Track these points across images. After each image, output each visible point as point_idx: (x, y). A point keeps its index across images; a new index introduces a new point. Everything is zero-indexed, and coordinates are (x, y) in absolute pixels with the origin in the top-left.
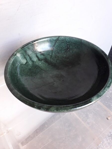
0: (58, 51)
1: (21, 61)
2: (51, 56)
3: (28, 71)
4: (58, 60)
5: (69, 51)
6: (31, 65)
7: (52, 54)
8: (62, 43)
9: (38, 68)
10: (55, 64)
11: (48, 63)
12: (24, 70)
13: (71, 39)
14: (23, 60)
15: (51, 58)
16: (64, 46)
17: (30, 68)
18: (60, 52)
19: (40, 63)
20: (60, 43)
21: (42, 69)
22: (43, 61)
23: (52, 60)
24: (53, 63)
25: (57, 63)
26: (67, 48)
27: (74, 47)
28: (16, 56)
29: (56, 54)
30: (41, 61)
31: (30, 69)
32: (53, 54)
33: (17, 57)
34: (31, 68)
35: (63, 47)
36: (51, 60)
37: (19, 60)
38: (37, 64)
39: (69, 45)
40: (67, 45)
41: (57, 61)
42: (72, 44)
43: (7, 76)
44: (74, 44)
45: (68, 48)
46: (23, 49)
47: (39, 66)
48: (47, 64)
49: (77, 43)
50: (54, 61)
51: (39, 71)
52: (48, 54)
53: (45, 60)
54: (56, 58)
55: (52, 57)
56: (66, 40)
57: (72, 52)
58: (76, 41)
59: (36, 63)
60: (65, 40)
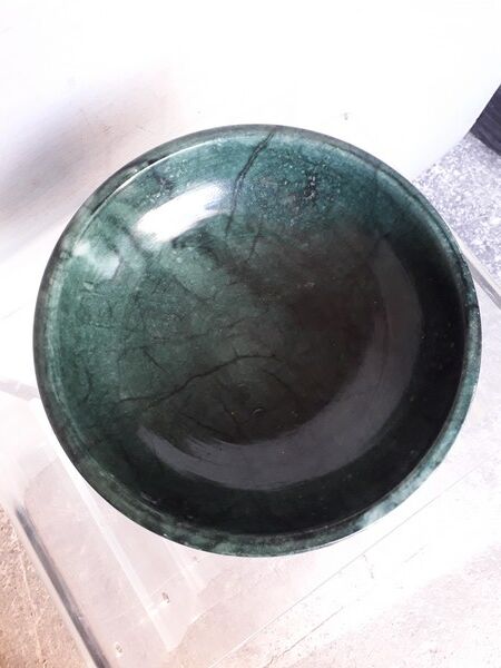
0: (264, 195)
1: (94, 270)
2: (230, 219)
3: (130, 306)
4: (258, 244)
5: (314, 200)
6: (139, 274)
7: (234, 209)
8: (284, 161)
9: (172, 285)
10: (246, 262)
11: (216, 259)
12: (110, 309)
13: (329, 153)
14: (101, 261)
15: (228, 229)
16: (291, 178)
17: (137, 289)
18: (272, 202)
19: (179, 260)
20: (274, 161)
21: (186, 290)
22: (190, 249)
23: (232, 243)
24: (239, 257)
25: (253, 257)
26: (304, 185)
27: (341, 188)
28: (71, 261)
29: (253, 212)
30: (183, 246)
31: (136, 297)
32: (240, 208)
33: (78, 258)
34: (139, 292)
35: (284, 179)
36: (229, 243)
37: (87, 270)
38: (167, 266)
39: (315, 175)
40: (308, 174)
41: (253, 249)
42: (332, 173)
43: (50, 388)
44: (341, 176)
45: (309, 189)
46: (96, 212)
47: (174, 276)
48: (209, 264)
49: (356, 177)
50: (240, 247)
51: (174, 299)
53: (199, 240)
54: (253, 231)
55: (234, 227)
56: (304, 153)
57: (328, 209)
58: (350, 167)
59: (161, 262)
60: (300, 152)
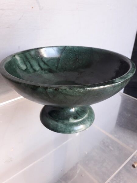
0: (65, 62)
1: (20, 65)
2: (57, 67)
7: (58, 65)
8: (70, 53)
14: (22, 65)
15: (56, 69)
16: (72, 57)
19: (43, 73)
20: (67, 53)
22: (46, 71)
30: (44, 71)
32: (60, 65)
33: (16, 59)
37: (18, 64)
39: (78, 55)
40: (76, 55)
42: (82, 53)
44: (84, 53)
52: (54, 65)
53: (49, 70)
57: (82, 62)
60: (73, 50)
